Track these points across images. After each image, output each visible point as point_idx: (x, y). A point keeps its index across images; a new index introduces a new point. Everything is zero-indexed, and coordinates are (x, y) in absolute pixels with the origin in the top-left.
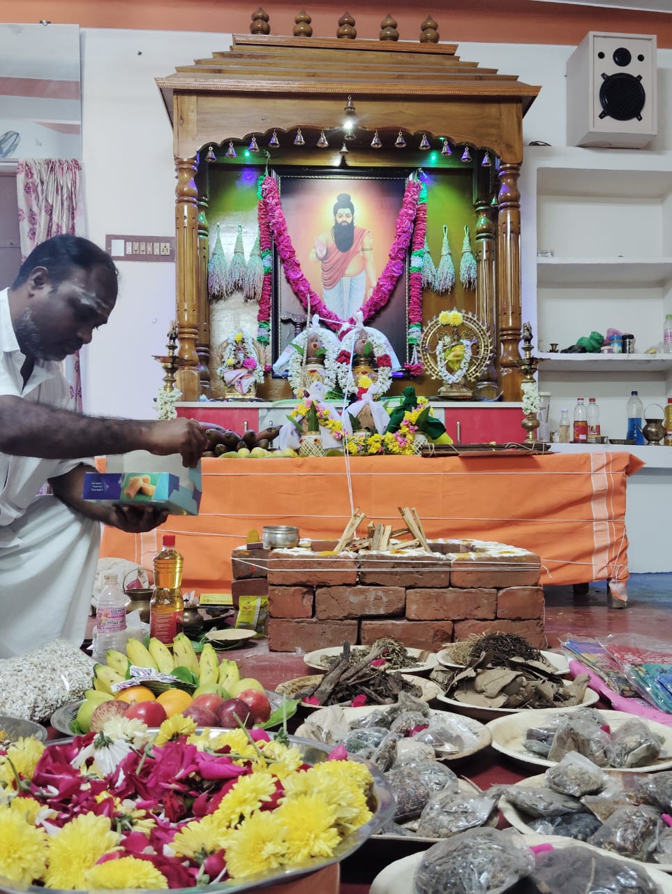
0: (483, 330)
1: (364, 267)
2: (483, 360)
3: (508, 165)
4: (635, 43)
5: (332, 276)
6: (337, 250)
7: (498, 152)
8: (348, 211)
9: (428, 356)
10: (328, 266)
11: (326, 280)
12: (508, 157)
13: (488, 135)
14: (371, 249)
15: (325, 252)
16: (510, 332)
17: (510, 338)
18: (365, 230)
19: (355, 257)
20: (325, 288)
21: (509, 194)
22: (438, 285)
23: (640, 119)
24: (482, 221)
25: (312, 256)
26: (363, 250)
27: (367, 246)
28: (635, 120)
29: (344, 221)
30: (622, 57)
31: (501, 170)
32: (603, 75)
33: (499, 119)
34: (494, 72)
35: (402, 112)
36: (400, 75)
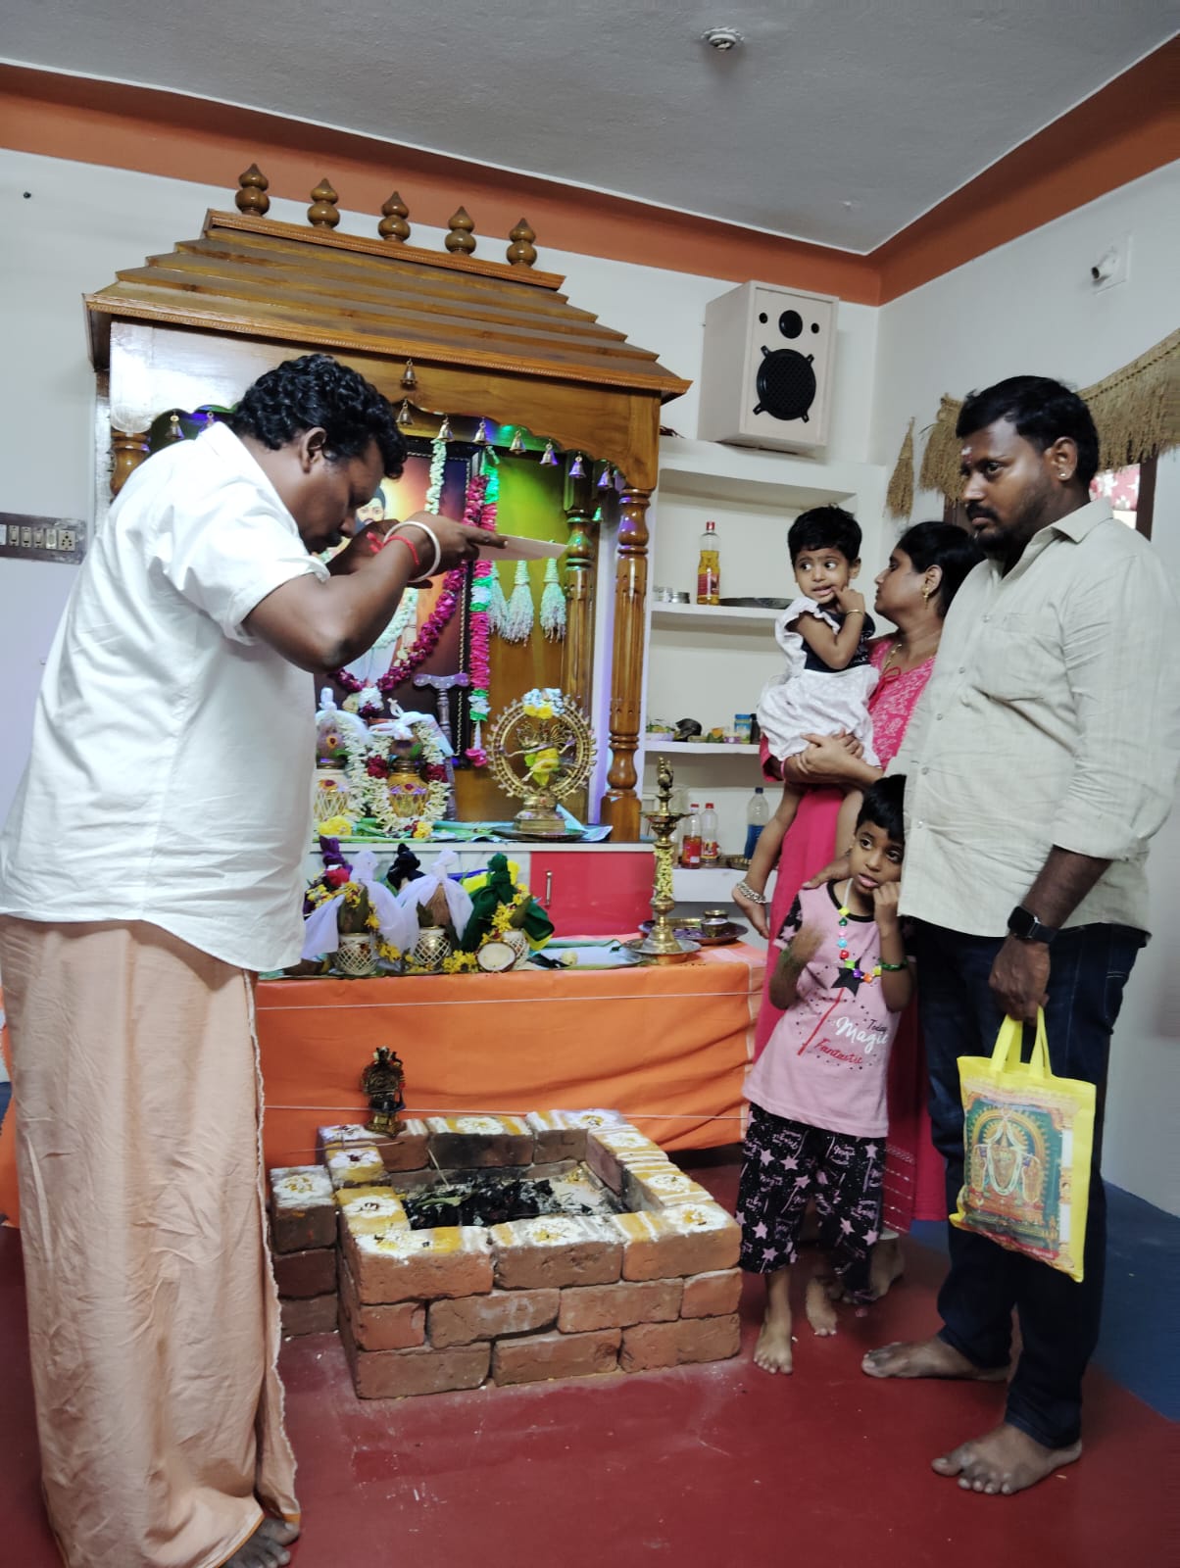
0: (582, 726)
2: (582, 770)
3: (635, 491)
4: (808, 305)
7: (623, 470)
8: (376, 503)
9: (503, 761)
12: (636, 479)
13: (611, 441)
16: (624, 739)
17: (623, 747)
21: (633, 533)
22: (510, 633)
23: (806, 420)
24: (577, 541)
28: (800, 420)
29: (369, 520)
30: (791, 324)
31: (625, 496)
32: (764, 349)
33: (627, 419)
34: (622, 338)
35: (487, 392)
36: (486, 332)
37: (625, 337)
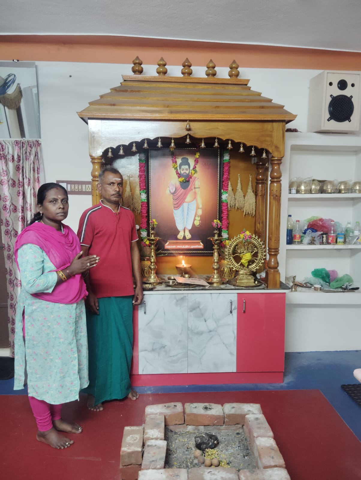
0: (260, 244)
1: (195, 198)
2: (260, 260)
3: (276, 158)
4: (349, 76)
5: (178, 202)
6: (181, 188)
7: (271, 151)
8: (187, 167)
9: (231, 257)
10: (176, 198)
11: (175, 205)
12: (276, 154)
13: (265, 141)
14: (199, 188)
15: (174, 190)
16: (273, 250)
17: (273, 254)
18: (196, 177)
19: (191, 191)
20: (174, 209)
21: (275, 174)
23: (350, 122)
25: (168, 192)
26: (195, 188)
27: (197, 186)
28: (347, 121)
29: (184, 173)
30: (343, 85)
32: (331, 96)
33: (272, 132)
34: (270, 101)
35: (217, 128)
36: (217, 106)
37: (272, 100)
